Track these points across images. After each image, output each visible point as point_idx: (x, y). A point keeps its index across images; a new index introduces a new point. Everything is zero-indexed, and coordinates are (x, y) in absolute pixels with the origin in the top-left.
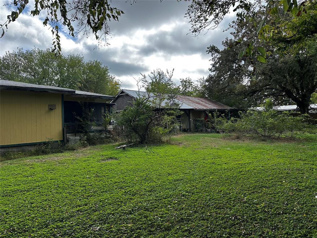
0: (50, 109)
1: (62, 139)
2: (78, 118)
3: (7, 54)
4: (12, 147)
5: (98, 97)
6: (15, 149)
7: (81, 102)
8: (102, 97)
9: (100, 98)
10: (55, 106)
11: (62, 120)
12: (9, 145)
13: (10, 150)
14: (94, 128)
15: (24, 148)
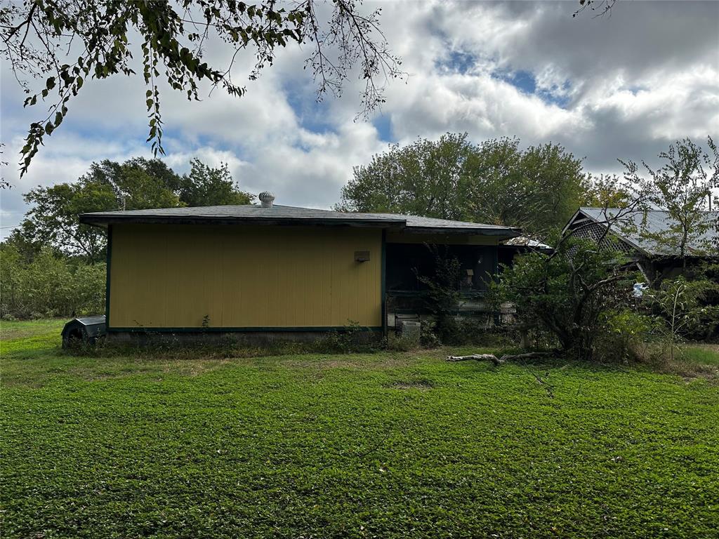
0: (358, 260)
1: (380, 325)
2: (425, 280)
3: (374, 159)
4: (288, 332)
5: (472, 233)
6: (293, 337)
7: (431, 245)
8: (482, 232)
9: (477, 234)
10: (368, 254)
11: (382, 283)
12: (284, 328)
13: (285, 337)
14: (463, 304)
15: (310, 336)
